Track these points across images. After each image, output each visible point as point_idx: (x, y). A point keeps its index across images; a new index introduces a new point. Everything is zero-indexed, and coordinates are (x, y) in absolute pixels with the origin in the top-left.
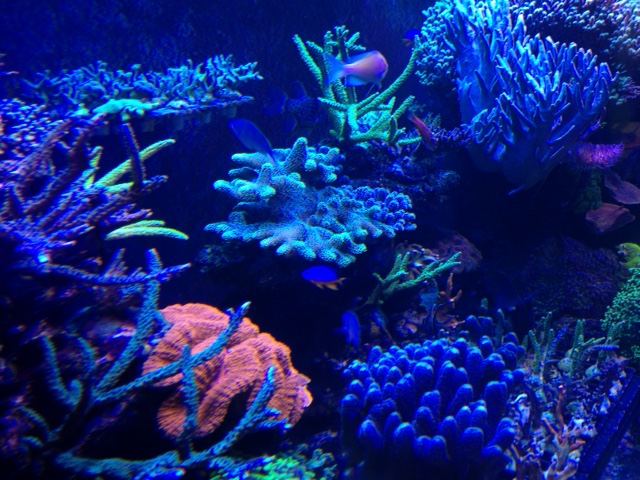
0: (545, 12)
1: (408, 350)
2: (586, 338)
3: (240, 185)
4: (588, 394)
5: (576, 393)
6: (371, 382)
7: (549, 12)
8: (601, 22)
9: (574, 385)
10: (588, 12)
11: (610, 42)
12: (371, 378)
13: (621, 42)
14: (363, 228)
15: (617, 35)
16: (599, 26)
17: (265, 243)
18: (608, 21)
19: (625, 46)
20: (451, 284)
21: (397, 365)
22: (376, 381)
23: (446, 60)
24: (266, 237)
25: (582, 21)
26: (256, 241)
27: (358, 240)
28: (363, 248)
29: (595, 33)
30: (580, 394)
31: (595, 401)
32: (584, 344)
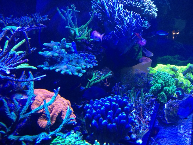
0: (126, 2)
1: (101, 100)
2: (144, 94)
3: (47, 53)
4: (148, 109)
5: (145, 109)
6: (93, 110)
7: (128, 2)
8: (142, 5)
9: (144, 107)
10: (138, 2)
11: (144, 11)
12: (93, 109)
13: (147, 11)
14: (84, 65)
15: (146, 9)
16: (141, 6)
17: (57, 70)
18: (143, 5)
19: (148, 12)
20: (107, 81)
21: (100, 104)
22: (94, 109)
23: (100, 16)
24: (57, 69)
25: (137, 5)
26: (54, 70)
27: (83, 69)
28: (85, 71)
29: (140, 8)
30: (146, 109)
31: (150, 110)
32: (144, 95)
